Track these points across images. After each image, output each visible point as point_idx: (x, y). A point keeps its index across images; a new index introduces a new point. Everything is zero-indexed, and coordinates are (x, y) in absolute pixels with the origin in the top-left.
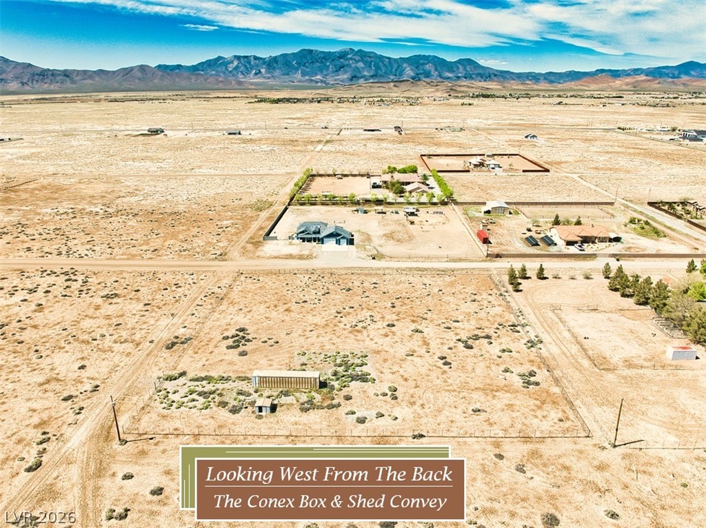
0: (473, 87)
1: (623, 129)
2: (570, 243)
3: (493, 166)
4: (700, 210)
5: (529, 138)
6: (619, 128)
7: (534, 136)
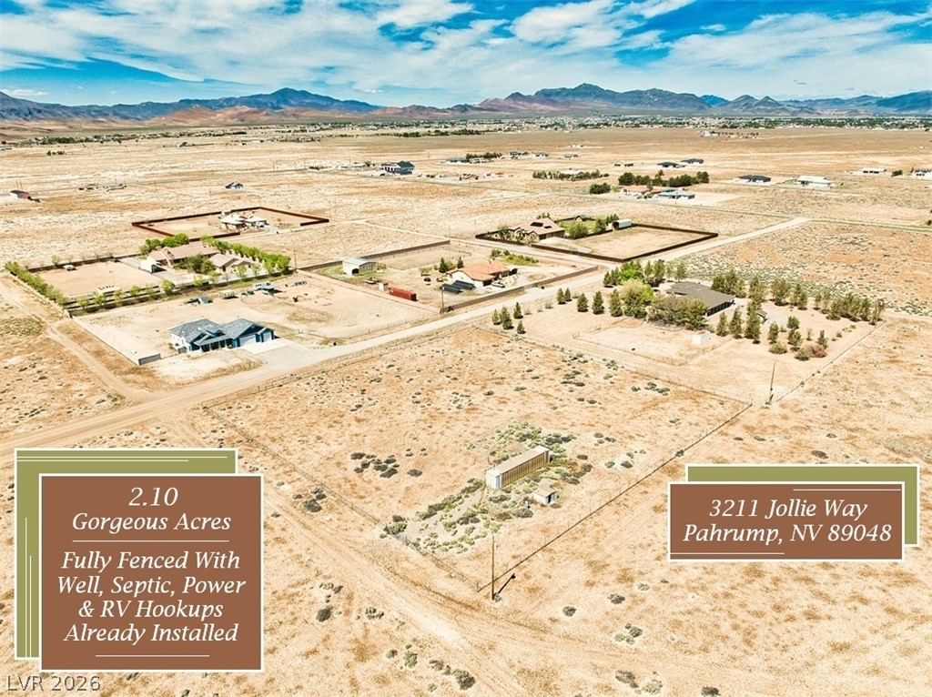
0: (25, 130)
1: (317, 168)
2: (487, 283)
3: (261, 224)
4: (528, 234)
5: (233, 188)
6: (312, 168)
7: (239, 185)
